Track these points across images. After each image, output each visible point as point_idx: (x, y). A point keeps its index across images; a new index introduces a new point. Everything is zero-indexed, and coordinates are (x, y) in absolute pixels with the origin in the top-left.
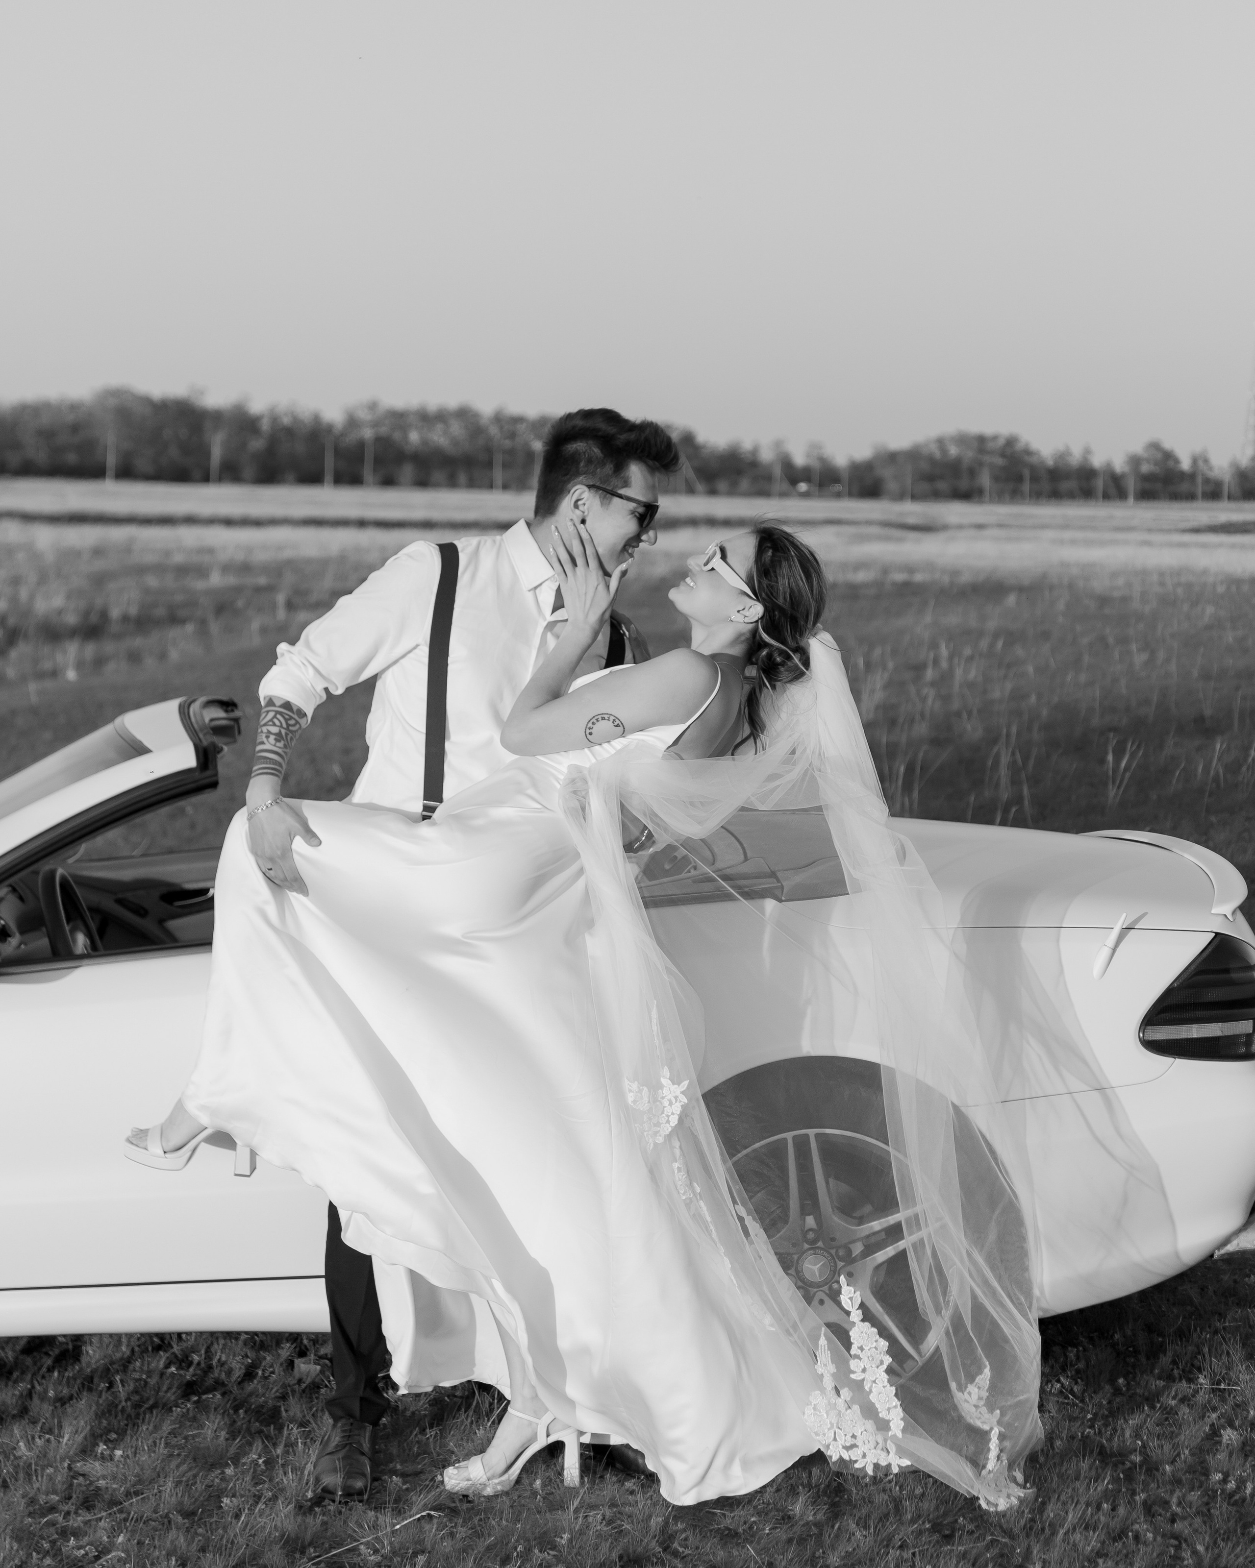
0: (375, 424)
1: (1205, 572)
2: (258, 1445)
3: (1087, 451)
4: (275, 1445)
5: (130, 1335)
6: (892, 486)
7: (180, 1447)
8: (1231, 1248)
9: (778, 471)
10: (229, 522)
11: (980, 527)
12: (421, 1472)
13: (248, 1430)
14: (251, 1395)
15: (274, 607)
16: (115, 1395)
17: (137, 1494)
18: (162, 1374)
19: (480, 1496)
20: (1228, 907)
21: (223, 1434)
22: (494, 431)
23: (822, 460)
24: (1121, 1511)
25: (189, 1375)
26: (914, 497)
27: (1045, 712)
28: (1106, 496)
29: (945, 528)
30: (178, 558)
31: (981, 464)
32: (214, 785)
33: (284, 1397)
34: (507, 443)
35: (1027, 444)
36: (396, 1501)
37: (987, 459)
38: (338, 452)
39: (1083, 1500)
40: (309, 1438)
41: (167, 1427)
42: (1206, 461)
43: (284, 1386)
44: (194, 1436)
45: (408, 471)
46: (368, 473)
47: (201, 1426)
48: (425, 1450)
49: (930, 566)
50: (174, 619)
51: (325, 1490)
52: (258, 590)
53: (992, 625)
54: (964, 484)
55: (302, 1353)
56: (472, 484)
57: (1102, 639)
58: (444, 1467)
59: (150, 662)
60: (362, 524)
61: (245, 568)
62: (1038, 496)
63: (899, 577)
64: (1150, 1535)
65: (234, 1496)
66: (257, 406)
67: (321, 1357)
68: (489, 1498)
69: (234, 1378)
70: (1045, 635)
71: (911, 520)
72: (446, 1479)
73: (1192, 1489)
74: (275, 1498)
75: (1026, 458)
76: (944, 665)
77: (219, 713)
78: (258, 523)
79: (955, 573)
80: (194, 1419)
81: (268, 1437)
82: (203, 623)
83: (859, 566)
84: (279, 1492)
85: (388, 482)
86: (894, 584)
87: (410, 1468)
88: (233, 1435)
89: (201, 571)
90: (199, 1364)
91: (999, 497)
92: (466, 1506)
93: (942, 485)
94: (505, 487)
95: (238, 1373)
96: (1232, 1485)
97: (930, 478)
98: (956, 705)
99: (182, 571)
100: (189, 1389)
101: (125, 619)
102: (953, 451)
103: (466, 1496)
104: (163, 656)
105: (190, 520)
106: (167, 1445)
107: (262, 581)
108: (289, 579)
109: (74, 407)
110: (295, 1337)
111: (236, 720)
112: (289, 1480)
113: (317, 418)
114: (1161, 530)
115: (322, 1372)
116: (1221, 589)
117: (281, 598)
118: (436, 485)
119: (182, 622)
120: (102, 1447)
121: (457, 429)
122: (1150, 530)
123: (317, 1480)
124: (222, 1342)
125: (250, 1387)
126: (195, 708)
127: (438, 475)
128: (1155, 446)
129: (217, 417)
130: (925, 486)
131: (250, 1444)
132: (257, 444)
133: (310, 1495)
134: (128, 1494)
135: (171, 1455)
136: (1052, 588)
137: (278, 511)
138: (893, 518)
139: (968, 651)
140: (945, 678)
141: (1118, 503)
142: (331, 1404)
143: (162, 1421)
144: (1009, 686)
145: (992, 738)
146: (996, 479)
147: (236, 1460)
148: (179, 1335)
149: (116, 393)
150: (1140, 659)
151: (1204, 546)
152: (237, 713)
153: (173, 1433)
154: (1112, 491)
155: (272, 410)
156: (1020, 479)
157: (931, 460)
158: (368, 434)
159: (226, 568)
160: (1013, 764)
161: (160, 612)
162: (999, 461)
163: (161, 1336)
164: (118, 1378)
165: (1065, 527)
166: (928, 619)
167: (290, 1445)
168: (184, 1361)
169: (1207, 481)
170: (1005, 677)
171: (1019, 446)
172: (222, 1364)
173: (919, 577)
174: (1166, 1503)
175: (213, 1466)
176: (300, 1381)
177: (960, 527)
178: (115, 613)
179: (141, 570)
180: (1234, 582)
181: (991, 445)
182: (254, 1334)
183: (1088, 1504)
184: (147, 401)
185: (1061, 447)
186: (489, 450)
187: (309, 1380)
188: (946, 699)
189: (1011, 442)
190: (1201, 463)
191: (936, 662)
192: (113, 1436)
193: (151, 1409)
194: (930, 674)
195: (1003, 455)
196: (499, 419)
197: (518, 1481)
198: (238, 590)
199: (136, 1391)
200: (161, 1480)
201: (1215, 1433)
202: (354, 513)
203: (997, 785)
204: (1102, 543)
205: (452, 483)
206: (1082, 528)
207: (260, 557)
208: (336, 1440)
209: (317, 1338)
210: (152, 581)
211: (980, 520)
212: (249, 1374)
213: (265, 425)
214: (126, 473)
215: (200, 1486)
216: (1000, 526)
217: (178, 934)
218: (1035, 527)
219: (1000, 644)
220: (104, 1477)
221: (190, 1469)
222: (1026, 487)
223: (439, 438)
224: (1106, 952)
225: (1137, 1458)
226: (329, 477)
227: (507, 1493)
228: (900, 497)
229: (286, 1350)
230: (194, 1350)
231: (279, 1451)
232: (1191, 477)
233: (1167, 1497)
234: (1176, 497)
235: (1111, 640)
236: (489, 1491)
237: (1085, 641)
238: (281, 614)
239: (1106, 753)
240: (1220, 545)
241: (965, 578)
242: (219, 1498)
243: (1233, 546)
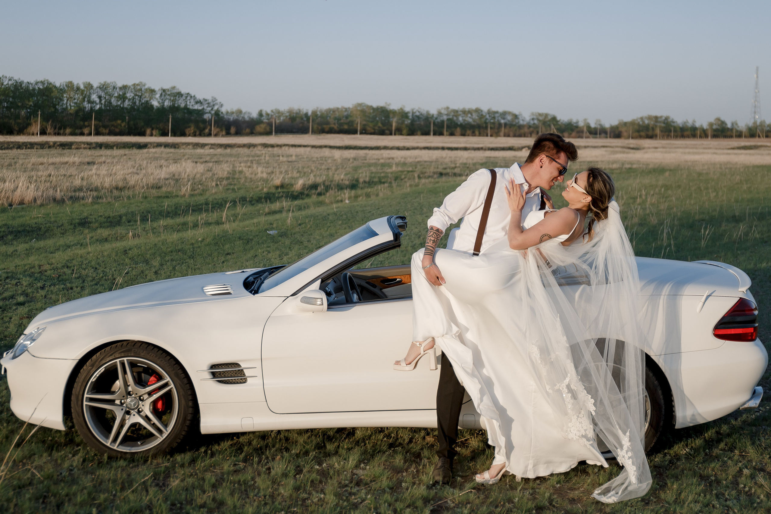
0: (447, 115)
1: (736, 163)
2: (414, 465)
3: (694, 121)
4: (419, 465)
5: (371, 428)
6: (625, 134)
7: (388, 466)
8: (746, 406)
9: (585, 129)
10: (398, 148)
11: (656, 148)
12: (468, 476)
13: (410, 460)
14: (411, 448)
15: (414, 178)
16: (366, 448)
17: (374, 481)
18: (382, 441)
19: (488, 484)
20: (744, 289)
21: (402, 461)
22: (488, 116)
23: (600, 125)
24: (708, 497)
25: (391, 441)
26: (632, 138)
27: (679, 214)
28: (701, 137)
29: (644, 148)
30: (382, 161)
31: (656, 126)
32: (399, 246)
33: (422, 449)
34: (492, 121)
35: (673, 119)
36: (460, 485)
37: (658, 124)
38: (434, 123)
39: (694, 492)
40: (430, 463)
41: (383, 459)
42: (737, 124)
43: (422, 445)
44: (393, 462)
45: (458, 130)
46: (445, 133)
47: (395, 459)
48: (469, 468)
49: (638, 162)
50: (381, 182)
51: (436, 482)
52: (408, 172)
53: (660, 183)
54: (650, 133)
55: (428, 434)
56: (480, 135)
57: (699, 188)
58: (476, 474)
59: (373, 197)
60: (443, 148)
61: (404, 164)
62: (676, 137)
63: (628, 166)
64: (718, 506)
65: (406, 482)
66: (407, 109)
67: (434, 436)
68: (491, 485)
69: (405, 442)
70: (679, 187)
71: (632, 146)
72: (477, 479)
73: (733, 490)
74: (420, 484)
75: (672, 124)
76: (644, 197)
77: (400, 221)
78: (408, 149)
79: (648, 164)
80: (393, 456)
81: (417, 463)
82: (390, 183)
83: (614, 162)
84: (421, 481)
85: (452, 134)
86: (625, 168)
87: (464, 474)
88: (405, 462)
89: (389, 165)
90: (394, 437)
91: (663, 137)
92: (483, 488)
93: (643, 134)
94: (491, 136)
95: (407, 441)
96: (747, 489)
97: (638, 131)
98: (648, 211)
99: (383, 165)
100: (391, 446)
101: (365, 182)
102: (646, 122)
103: (483, 484)
104: (377, 195)
105: (385, 148)
106: (384, 465)
107: (410, 169)
108: (419, 168)
109: (346, 110)
110: (425, 429)
111: (406, 223)
112: (424, 478)
113: (428, 112)
114: (720, 149)
115: (434, 441)
116: (742, 170)
117: (416, 175)
118: (468, 135)
119: (384, 183)
120: (362, 465)
121: (475, 116)
122: (716, 149)
123: (434, 478)
124: (401, 430)
125: (411, 446)
126: (392, 219)
127: (468, 132)
128: (718, 119)
129: (394, 112)
130: (637, 134)
131: (411, 465)
132: (408, 122)
133: (431, 483)
134: (371, 481)
135: (385, 468)
136: (681, 170)
137: (415, 145)
138: (625, 145)
139: (652, 192)
140: (644, 202)
141: (705, 139)
142: (438, 453)
143: (382, 457)
144: (666, 204)
145: (661, 223)
146: (661, 131)
147: (407, 471)
148: (387, 428)
149: (360, 105)
150: (712, 195)
151: (736, 154)
152: (406, 221)
153: (386, 461)
154: (703, 135)
155: (413, 110)
156: (670, 131)
157: (639, 125)
158: (445, 118)
159: (397, 165)
160: (668, 233)
161: (376, 180)
162: (663, 125)
163: (381, 428)
164: (367, 442)
165: (686, 148)
166: (638, 181)
167: (424, 466)
168: (389, 436)
169: (737, 131)
170: (665, 201)
171: (670, 120)
172: (401, 437)
173: (634, 166)
174: (724, 494)
175: (398, 472)
176: (427, 444)
177: (649, 148)
178: (361, 180)
179: (370, 165)
180: (747, 167)
181: (659, 120)
182: (411, 428)
183: (696, 494)
184: (371, 107)
185: (685, 120)
186: (486, 123)
187: (430, 443)
188: (644, 209)
189: (667, 118)
190: (735, 125)
191: (641, 196)
192: (366, 461)
193: (378, 452)
194: (639, 200)
195: (664, 123)
196: (489, 112)
197: (501, 479)
198: (402, 172)
199: (373, 446)
200: (382, 477)
201: (740, 471)
202: (440, 145)
203: (663, 240)
204: (699, 153)
205: (474, 134)
206: (692, 148)
207: (409, 160)
208: (440, 464)
209: (433, 430)
210: (373, 169)
211: (656, 145)
212: (410, 441)
213: (410, 115)
214: (364, 132)
215: (395, 479)
216: (663, 147)
217: (386, 294)
218: (675, 148)
219: (663, 190)
220: (363, 475)
221: (392, 473)
222: (672, 134)
223: (469, 119)
224: (701, 304)
225: (713, 478)
226: (432, 134)
227: (497, 484)
228: (628, 138)
229: (423, 433)
230: (392, 432)
231: (421, 467)
232: (731, 130)
233: (724, 492)
234: (725, 137)
235: (702, 188)
236: (491, 483)
237: (693, 189)
238: (417, 180)
239: (701, 229)
240: (741, 154)
241: (651, 166)
242: (401, 483)
243: (746, 154)
